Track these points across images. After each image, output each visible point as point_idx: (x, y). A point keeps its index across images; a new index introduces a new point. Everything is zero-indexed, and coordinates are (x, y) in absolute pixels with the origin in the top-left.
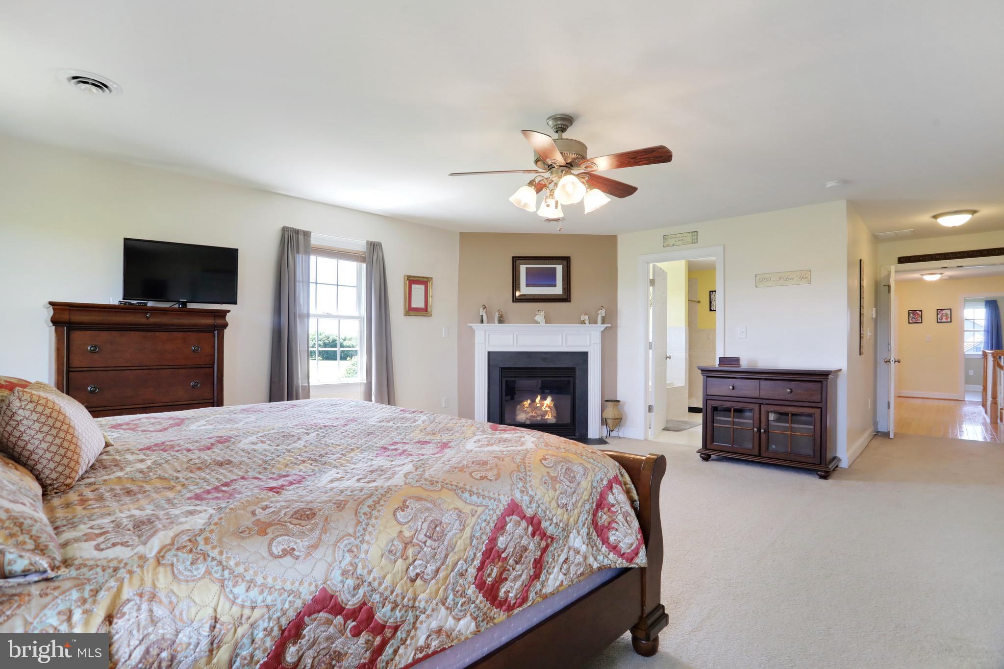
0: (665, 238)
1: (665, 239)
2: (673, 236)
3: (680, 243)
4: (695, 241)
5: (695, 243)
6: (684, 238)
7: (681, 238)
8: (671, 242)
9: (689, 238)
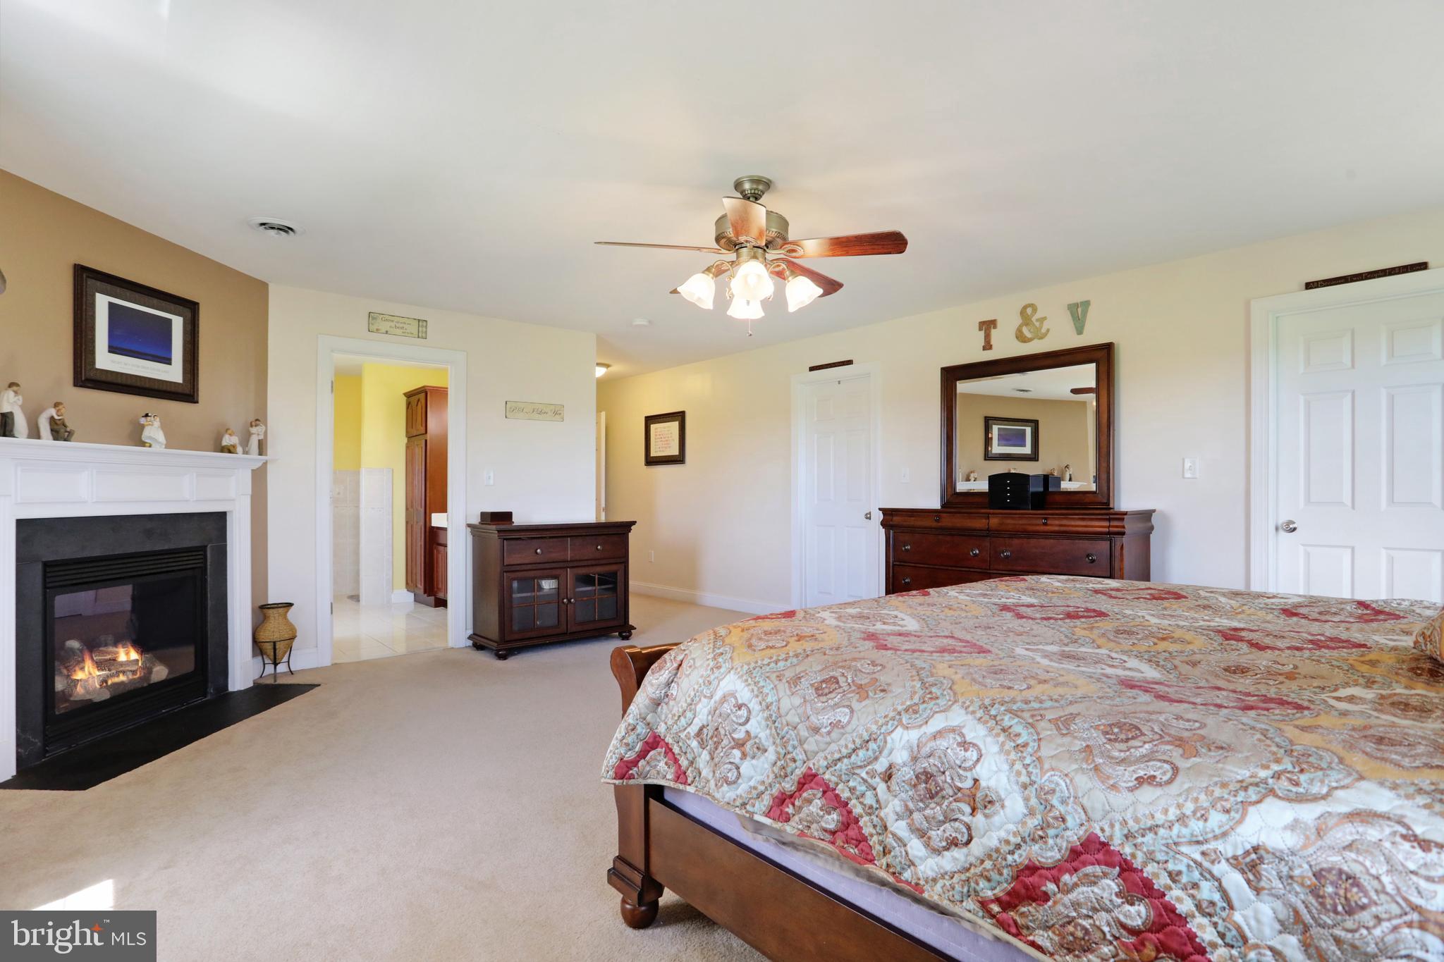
0: (371, 316)
1: (373, 318)
2: (387, 317)
3: (399, 331)
4: (422, 335)
5: (422, 338)
6: (405, 326)
7: (401, 325)
8: (384, 326)
9: (413, 328)
